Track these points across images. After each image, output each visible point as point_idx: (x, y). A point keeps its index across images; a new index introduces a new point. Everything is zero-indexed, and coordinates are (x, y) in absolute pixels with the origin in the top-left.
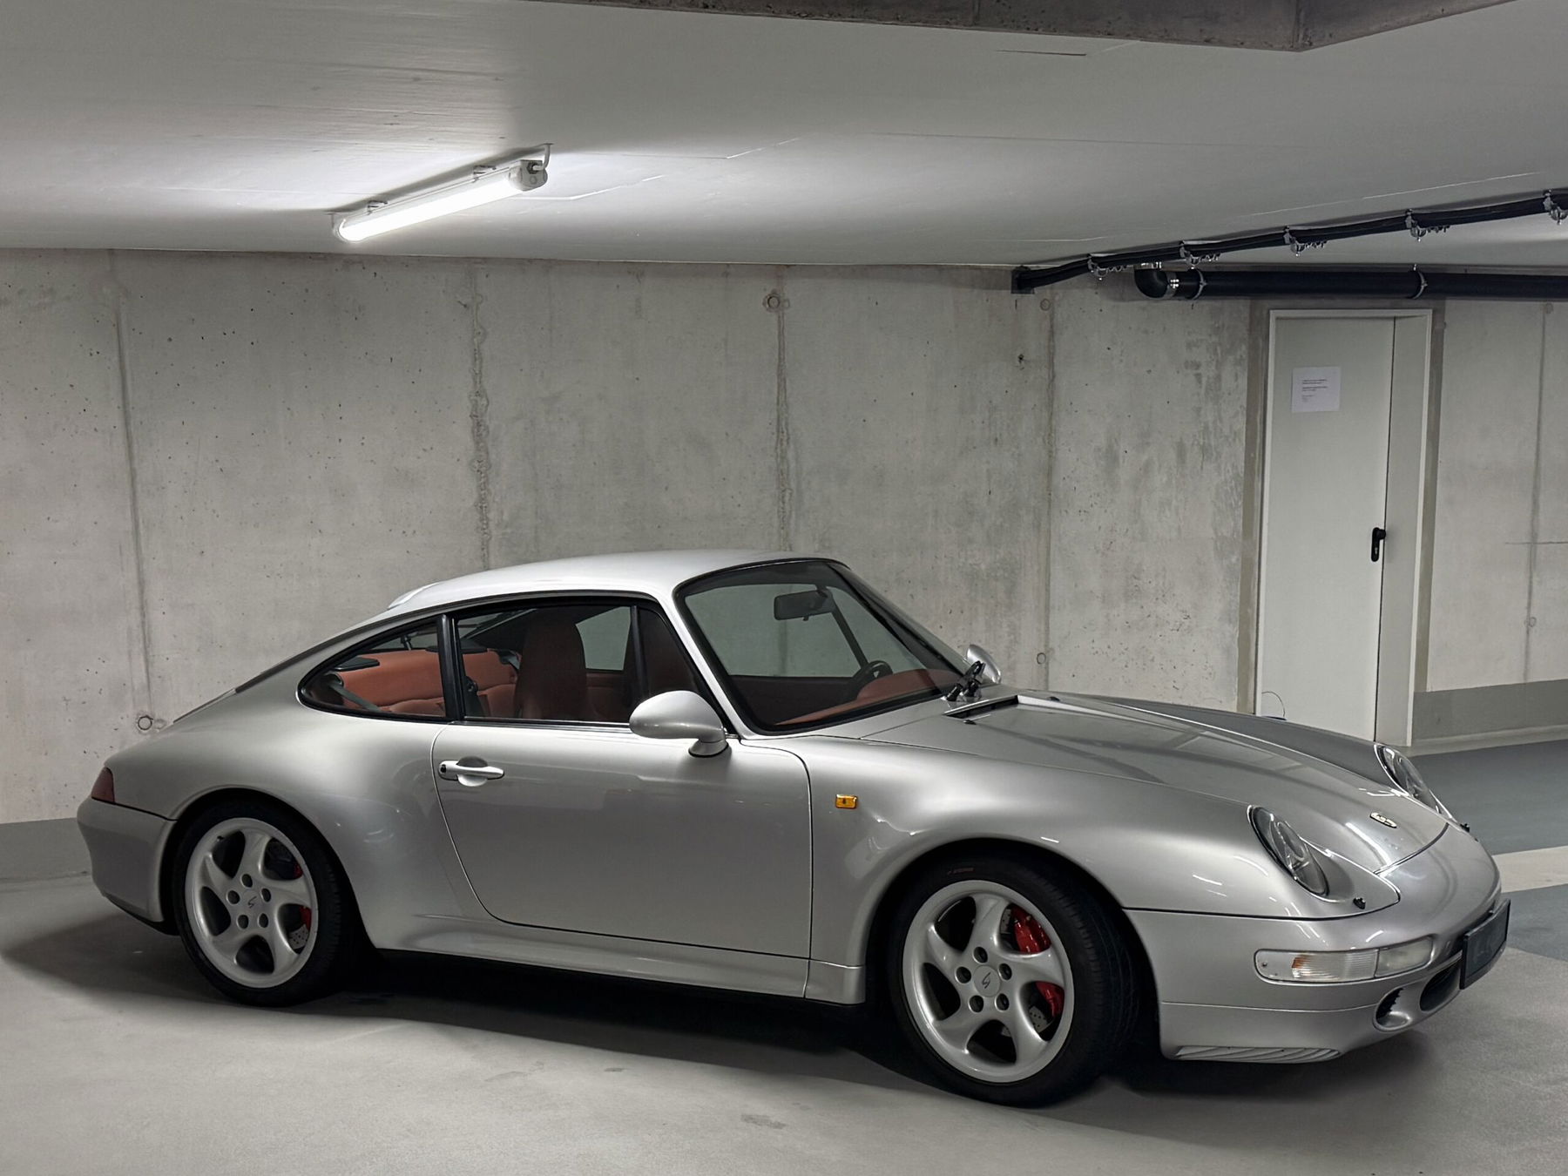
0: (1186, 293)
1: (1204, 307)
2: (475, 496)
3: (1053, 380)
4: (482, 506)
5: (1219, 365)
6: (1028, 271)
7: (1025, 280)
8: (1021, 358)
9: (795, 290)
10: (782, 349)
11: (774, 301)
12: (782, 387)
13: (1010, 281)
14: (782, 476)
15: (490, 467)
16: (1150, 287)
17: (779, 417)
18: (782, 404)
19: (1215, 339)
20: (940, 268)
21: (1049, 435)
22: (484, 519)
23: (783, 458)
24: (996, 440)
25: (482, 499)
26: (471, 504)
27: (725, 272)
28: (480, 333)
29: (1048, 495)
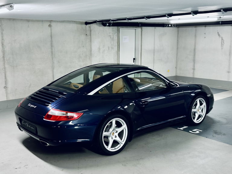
0: (109, 26)
1: (111, 27)
3: (91, 37)
4: (4, 57)
5: (113, 36)
7: (87, 23)
8: (86, 35)
9: (53, 24)
10: (51, 33)
11: (50, 26)
12: (51, 39)
13: (85, 23)
14: (52, 52)
15: (5, 51)
16: (104, 25)
17: (51, 43)
18: (52, 41)
19: (113, 32)
20: (74, 21)
21: (91, 45)
22: (4, 59)
23: (52, 49)
24: (83, 46)
25: (4, 56)
26: (2, 57)
27: (42, 21)
28: (3, 30)
29: (91, 54)
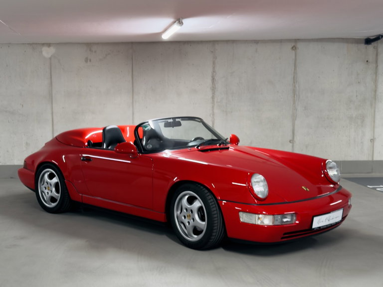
2: (212, 95)
3: (377, 67)
4: (213, 98)
6: (370, 39)
7: (369, 41)
8: (367, 61)
9: (300, 45)
10: (296, 60)
11: (294, 48)
12: (295, 69)
13: (364, 42)
14: (294, 92)
15: (216, 89)
17: (294, 77)
18: (295, 73)
20: (343, 39)
21: (376, 81)
22: (213, 101)
23: (295, 86)
24: (359, 82)
25: (213, 96)
27: (281, 41)
28: (215, 58)
29: (375, 97)
